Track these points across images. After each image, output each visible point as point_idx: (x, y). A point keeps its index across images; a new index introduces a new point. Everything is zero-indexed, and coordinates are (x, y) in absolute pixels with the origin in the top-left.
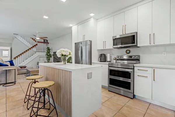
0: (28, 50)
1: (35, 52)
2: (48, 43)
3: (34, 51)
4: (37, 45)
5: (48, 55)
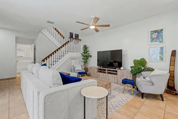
0: (57, 50)
4: (69, 41)
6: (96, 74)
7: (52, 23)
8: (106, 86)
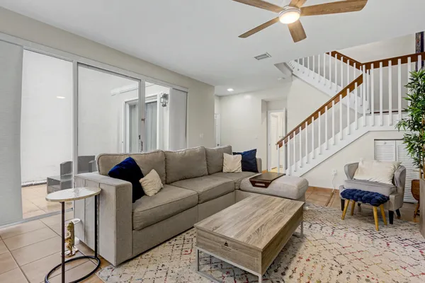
0: (329, 104)
4: (359, 80)
7: (265, 56)
8: (226, 244)
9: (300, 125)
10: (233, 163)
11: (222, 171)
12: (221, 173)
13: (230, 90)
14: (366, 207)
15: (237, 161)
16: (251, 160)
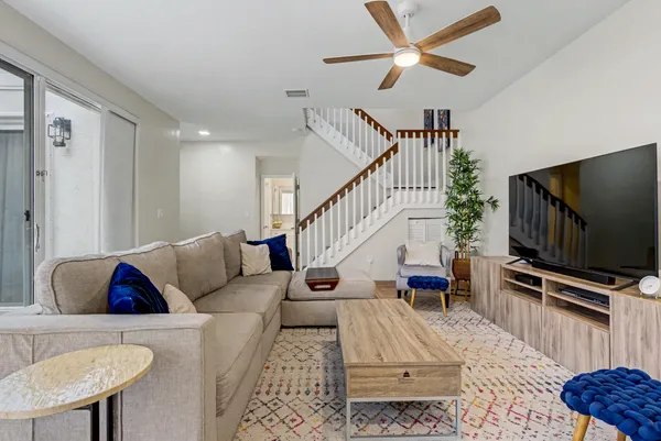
0: (357, 180)
1: (389, 189)
2: (456, 133)
3: (381, 187)
4: (395, 149)
5: (457, 207)
6: (496, 295)
7: (302, 93)
8: (406, 374)
9: (331, 199)
10: (258, 259)
11: (241, 273)
12: (240, 278)
13: (204, 133)
14: (427, 293)
15: (265, 255)
16: (282, 251)
